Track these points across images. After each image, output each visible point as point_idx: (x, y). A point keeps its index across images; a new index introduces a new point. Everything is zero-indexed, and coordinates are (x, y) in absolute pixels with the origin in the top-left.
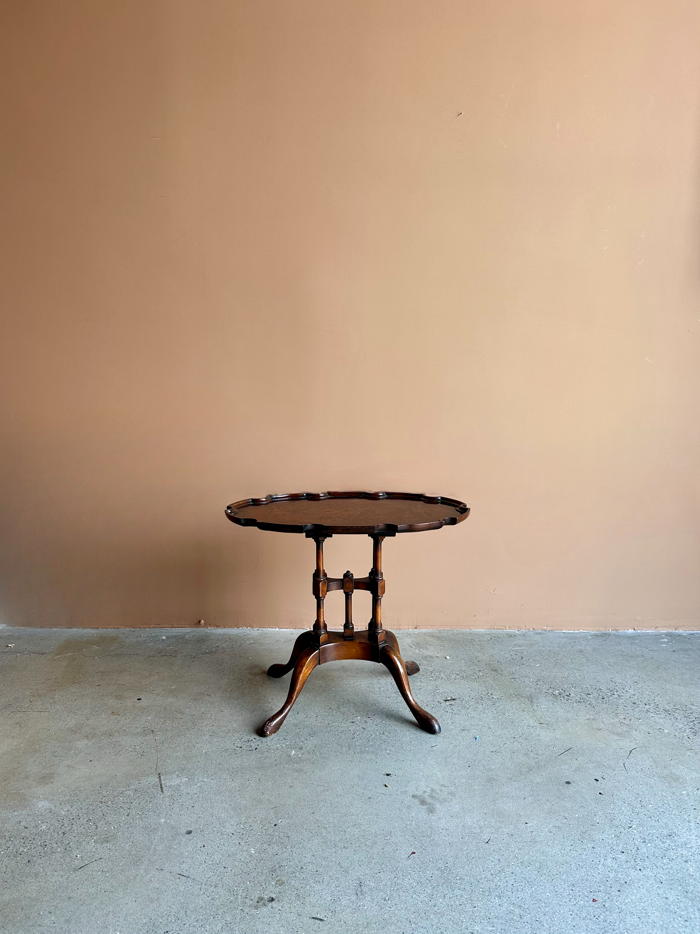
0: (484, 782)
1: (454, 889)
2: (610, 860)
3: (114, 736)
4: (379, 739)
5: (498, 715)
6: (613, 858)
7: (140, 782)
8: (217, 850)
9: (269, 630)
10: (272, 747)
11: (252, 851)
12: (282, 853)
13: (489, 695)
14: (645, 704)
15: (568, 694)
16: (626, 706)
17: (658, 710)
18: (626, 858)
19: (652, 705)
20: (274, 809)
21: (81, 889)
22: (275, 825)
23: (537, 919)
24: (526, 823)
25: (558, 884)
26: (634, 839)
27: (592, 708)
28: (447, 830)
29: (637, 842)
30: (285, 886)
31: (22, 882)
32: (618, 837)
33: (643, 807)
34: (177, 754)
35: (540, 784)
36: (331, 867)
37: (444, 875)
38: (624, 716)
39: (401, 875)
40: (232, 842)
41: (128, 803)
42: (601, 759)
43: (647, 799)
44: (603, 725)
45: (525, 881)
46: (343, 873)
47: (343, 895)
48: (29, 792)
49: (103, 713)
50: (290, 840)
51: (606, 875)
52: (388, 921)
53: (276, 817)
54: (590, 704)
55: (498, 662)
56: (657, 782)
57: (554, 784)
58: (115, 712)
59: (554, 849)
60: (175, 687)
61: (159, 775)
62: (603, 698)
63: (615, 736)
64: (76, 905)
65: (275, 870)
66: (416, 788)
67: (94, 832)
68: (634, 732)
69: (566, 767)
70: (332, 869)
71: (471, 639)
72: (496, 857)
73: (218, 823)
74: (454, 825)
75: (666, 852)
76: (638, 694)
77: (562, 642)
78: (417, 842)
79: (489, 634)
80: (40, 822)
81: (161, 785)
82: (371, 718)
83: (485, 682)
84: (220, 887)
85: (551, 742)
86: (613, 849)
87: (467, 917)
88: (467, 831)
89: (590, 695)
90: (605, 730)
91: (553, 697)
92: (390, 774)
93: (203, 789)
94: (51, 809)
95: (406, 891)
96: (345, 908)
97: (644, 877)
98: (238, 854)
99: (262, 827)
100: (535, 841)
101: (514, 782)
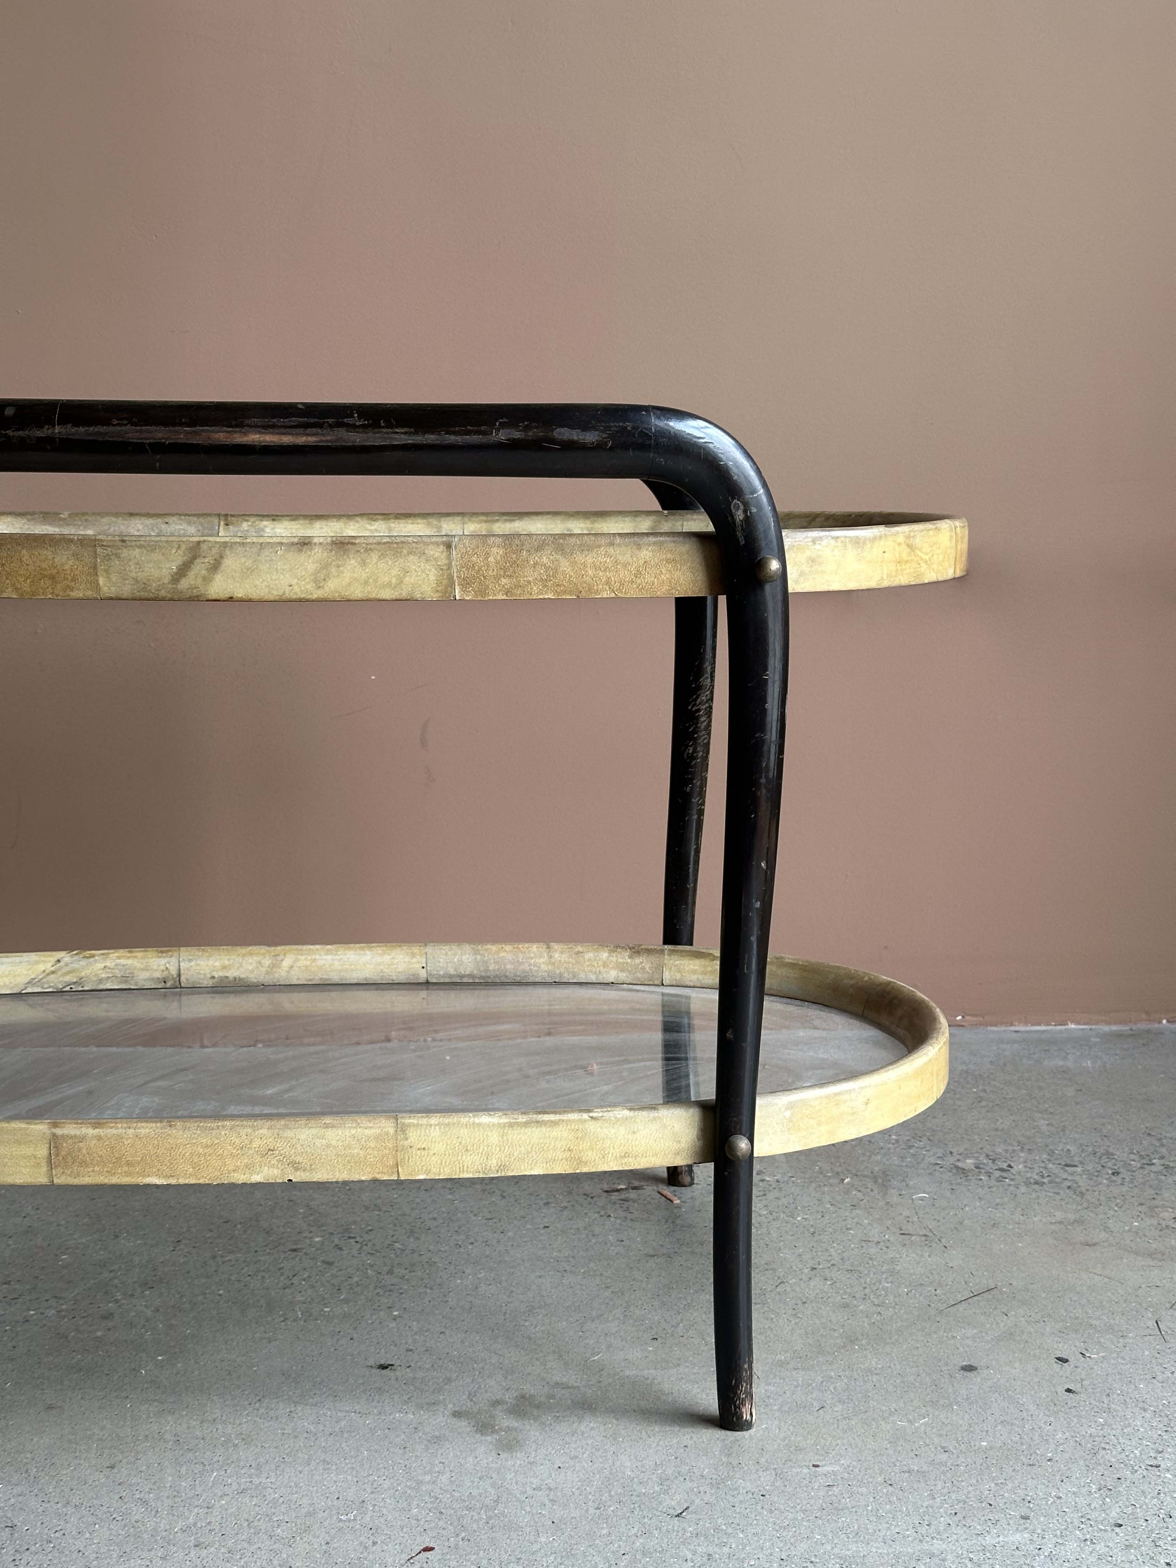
2: (1072, 1545)
4: (372, 1286)
5: (771, 1217)
6: (1086, 1540)
15: (1005, 1166)
18: (1127, 1537)
24: (816, 1466)
26: (1159, 1494)
27: (1075, 1197)
28: (550, 1489)
32: (1110, 1490)
42: (1087, 1313)
44: (1104, 1234)
54: (1069, 1187)
57: (921, 1372)
59: (894, 1523)
62: (1113, 1174)
69: (971, 1332)
72: (701, 1549)
77: (1007, 1053)
85: (930, 1275)
88: (618, 1490)
89: (1077, 1162)
90: (1109, 1245)
91: (955, 1175)
100: (836, 1509)
101: (794, 1373)
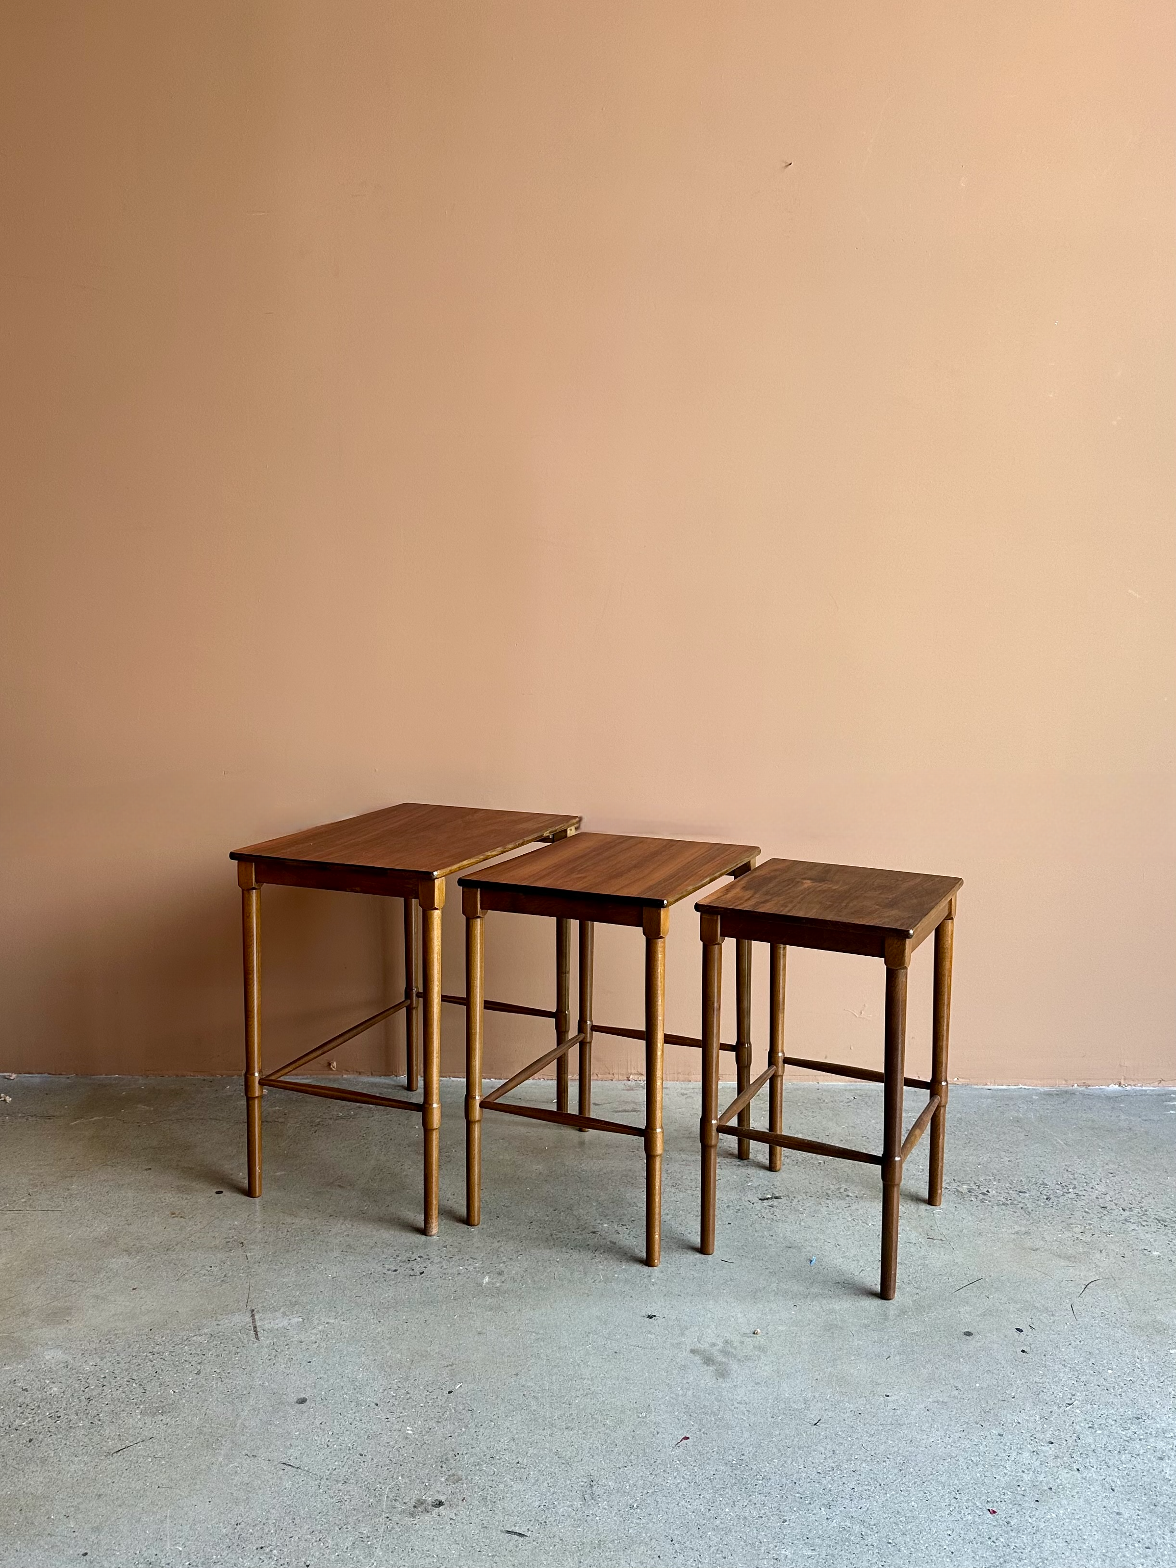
0: (818, 1331)
1: (751, 1493)
2: (1026, 1455)
3: (174, 1251)
5: (855, 1223)
6: (1034, 1452)
7: (219, 1323)
8: (349, 1428)
9: (453, 1081)
10: (449, 1271)
11: (408, 1430)
12: (460, 1435)
13: (842, 1190)
14: (1124, 1210)
15: (985, 1191)
16: (1088, 1213)
17: (1144, 1218)
18: (1056, 1451)
19: (1136, 1211)
20: (450, 1367)
21: (118, 1482)
22: (450, 1392)
23: (890, 1541)
24: (887, 1396)
25: (933, 1489)
26: (1073, 1423)
27: (1025, 1215)
28: (746, 1403)
29: (1078, 1427)
30: (463, 1484)
31: (19, 1470)
32: (1046, 1419)
33: (1096, 1373)
34: (284, 1280)
35: (918, 1336)
36: (542, 1457)
37: (736, 1472)
38: (1083, 1228)
39: (662, 1470)
40: (375, 1416)
41: (198, 1354)
42: (1032, 1298)
43: (1104, 1361)
44: (1041, 1242)
45: (876, 1484)
46: (563, 1466)
47: (560, 1499)
48: (30, 1336)
49: (156, 1214)
50: (474, 1416)
51: (1017, 1476)
52: (635, 1539)
53: (452, 1380)
54: (1022, 1208)
55: (863, 1137)
56: (1126, 1335)
57: (942, 1335)
58: (177, 1212)
59: (930, 1435)
60: (283, 1173)
61: (252, 1312)
62: (1047, 1199)
63: (1062, 1261)
64: (110, 1505)
65: (447, 1459)
66: (698, 1338)
67: (140, 1399)
68: (1098, 1255)
69: (968, 1308)
70: (543, 1460)
71: (818, 1099)
72: (829, 1447)
73: (352, 1387)
74: (761, 1396)
75: (1127, 1443)
76: (1112, 1193)
77: (984, 1106)
78: (694, 1422)
79: (851, 1090)
80: (48, 1382)
81: (255, 1327)
82: (627, 1226)
83: (836, 1169)
84: (353, 1483)
85: (944, 1268)
86: (1035, 1438)
87: (770, 1535)
88: (782, 1406)
89: (1025, 1192)
90: (1046, 1250)
91: (957, 1196)
92: (655, 1316)
93: (327, 1336)
94: (66, 1362)
95: (668, 1495)
96: (562, 1518)
97: (1084, 1481)
98: (385, 1436)
99: (427, 1395)
100: (899, 1424)
101: (873, 1332)
